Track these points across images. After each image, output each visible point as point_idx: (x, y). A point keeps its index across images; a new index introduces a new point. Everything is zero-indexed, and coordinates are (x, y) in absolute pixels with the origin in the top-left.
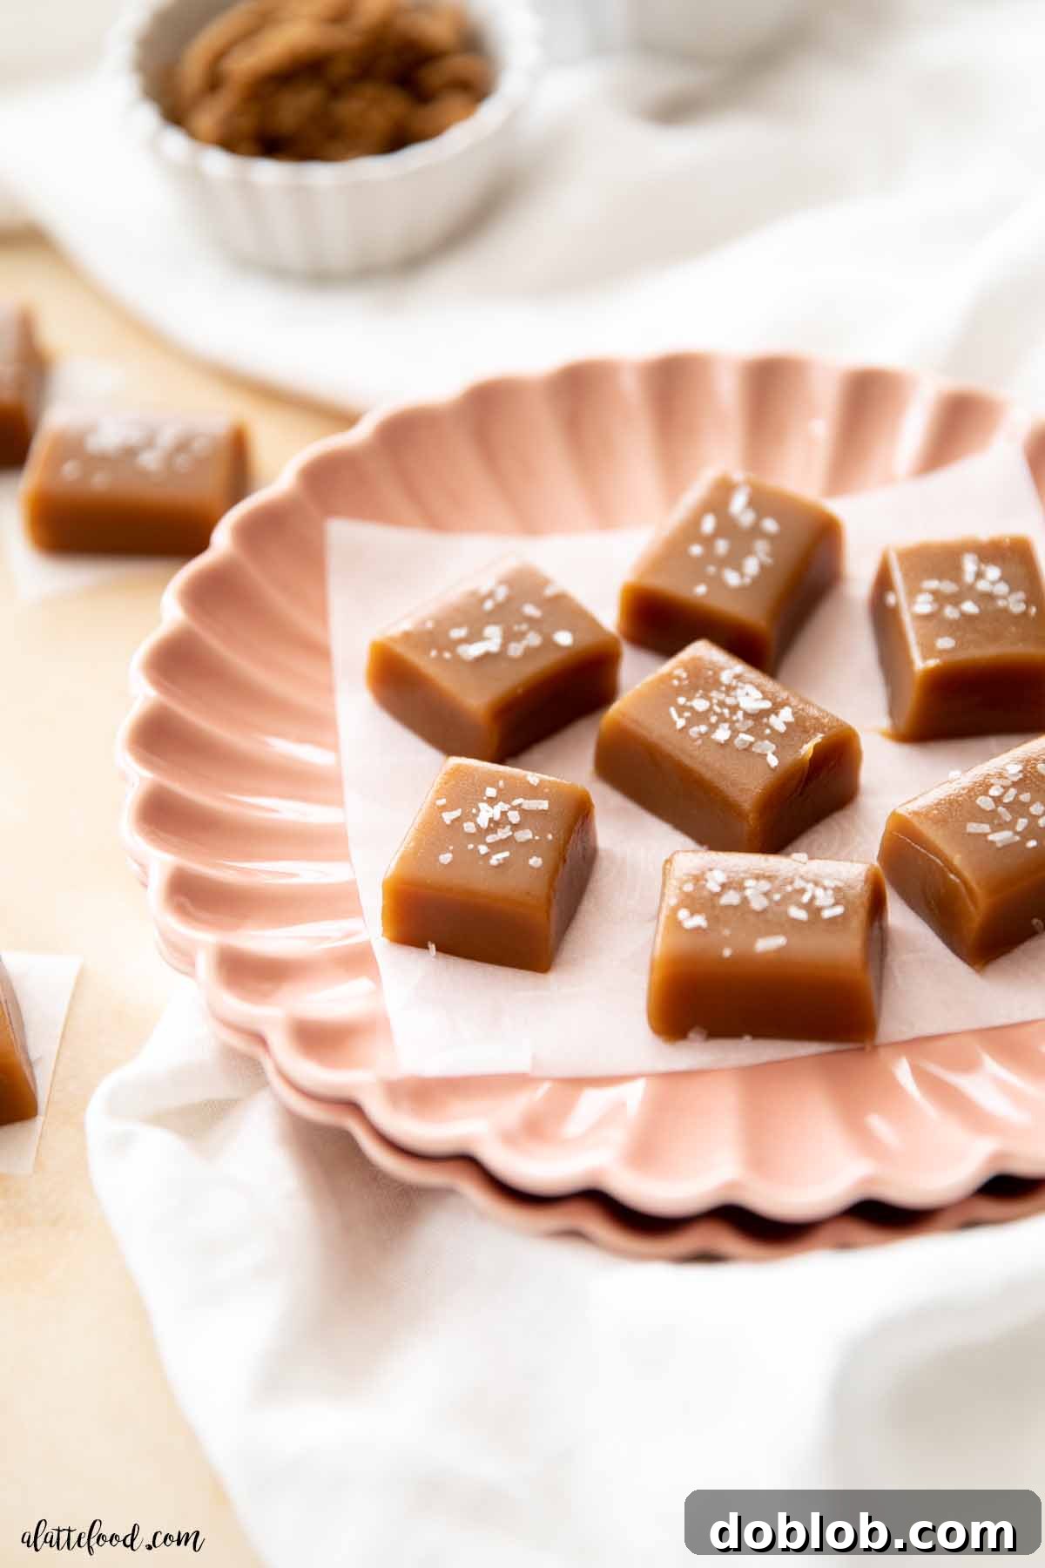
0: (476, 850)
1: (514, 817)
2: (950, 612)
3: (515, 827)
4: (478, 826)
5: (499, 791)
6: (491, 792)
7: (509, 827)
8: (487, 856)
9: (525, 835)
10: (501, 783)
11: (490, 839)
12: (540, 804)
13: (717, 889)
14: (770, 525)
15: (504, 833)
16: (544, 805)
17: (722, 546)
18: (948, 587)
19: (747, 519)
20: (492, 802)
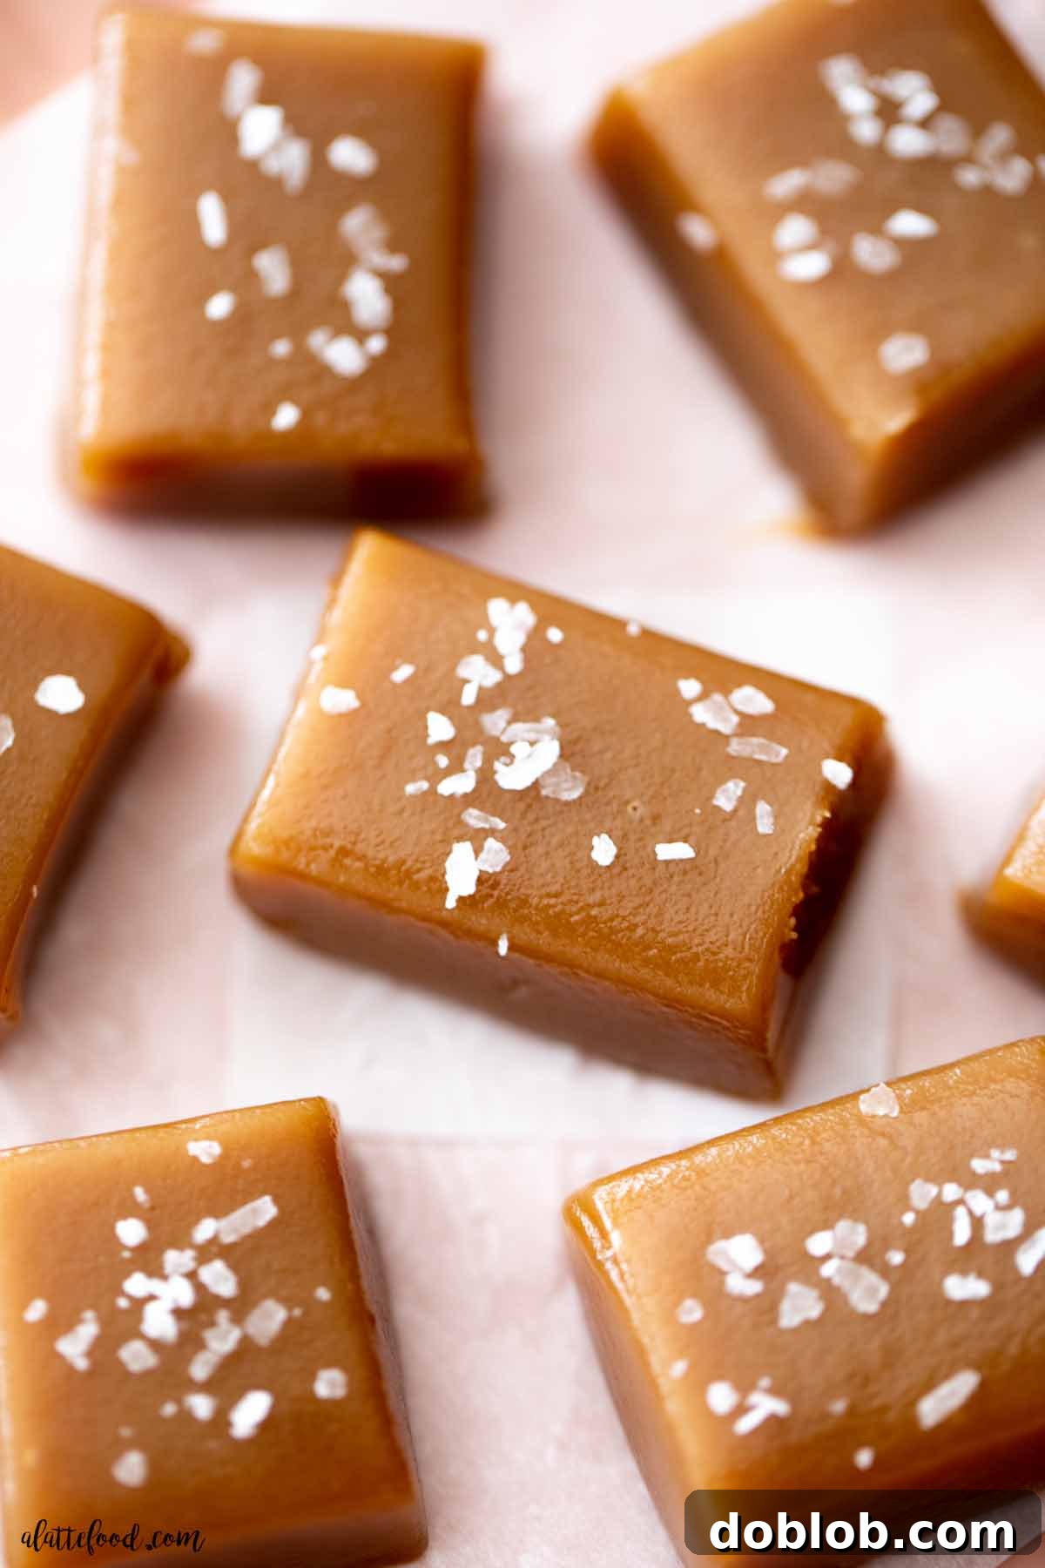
0: (186, 1416)
1: (220, 1279)
2: (871, 253)
3: (240, 1307)
4: (156, 1345)
5: (149, 1217)
6: (131, 1232)
7: (223, 1316)
8: (221, 1420)
9: (270, 1319)
10: (140, 1194)
11: (200, 1369)
12: (255, 1212)
13: (754, 1287)
14: (350, 155)
15: (222, 1339)
16: (264, 1210)
17: (273, 270)
18: (833, 177)
19: (291, 161)
20: (148, 1259)
